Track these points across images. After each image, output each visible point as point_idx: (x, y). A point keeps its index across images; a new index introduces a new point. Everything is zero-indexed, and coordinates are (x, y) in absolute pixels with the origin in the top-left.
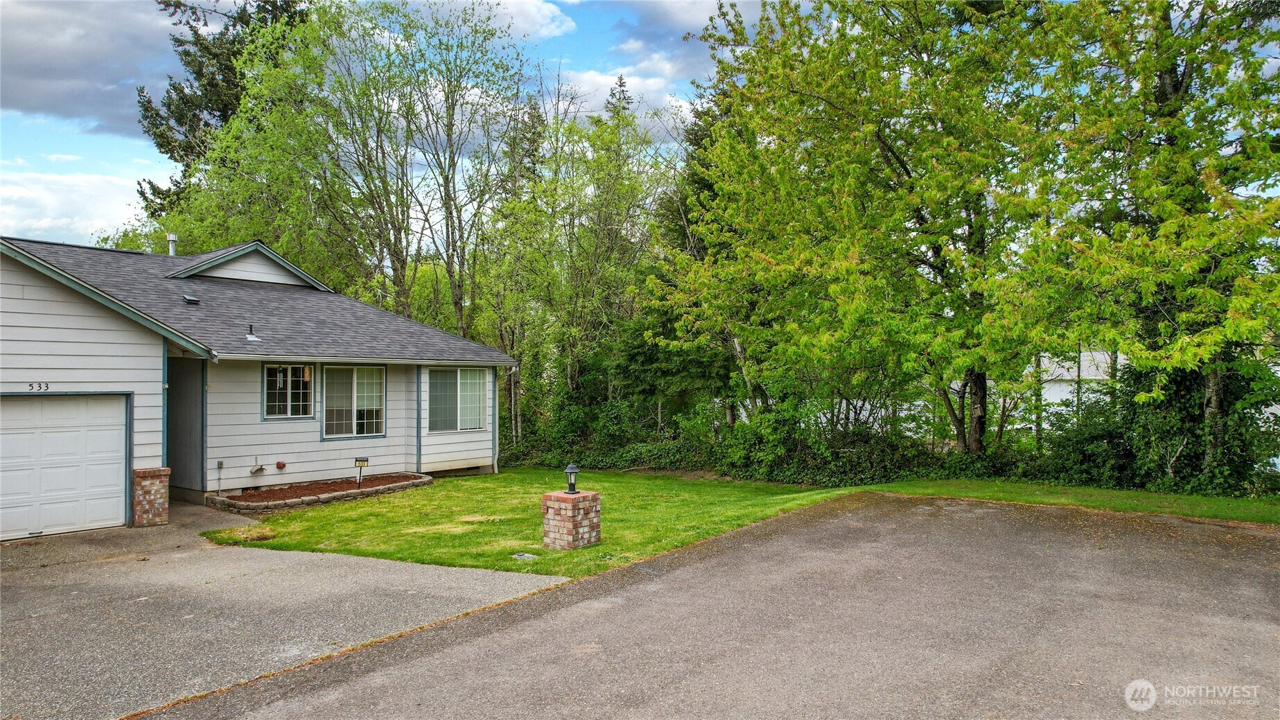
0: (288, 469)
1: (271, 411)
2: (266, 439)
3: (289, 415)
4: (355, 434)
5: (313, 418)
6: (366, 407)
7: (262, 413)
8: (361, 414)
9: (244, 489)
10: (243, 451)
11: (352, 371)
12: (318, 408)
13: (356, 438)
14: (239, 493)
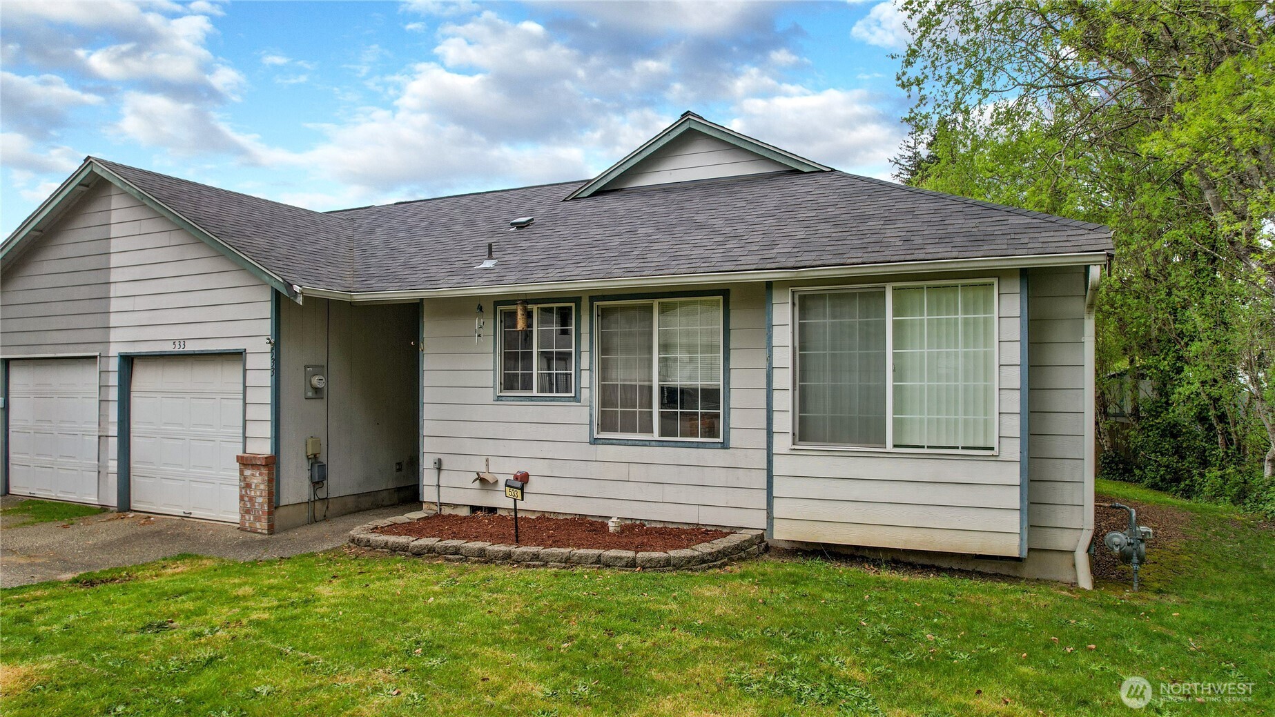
0: (533, 485)
1: (509, 383)
2: (500, 430)
3: (535, 393)
4: (656, 436)
5: (577, 399)
6: (679, 381)
7: (494, 387)
8: (669, 396)
9: (474, 509)
10: (469, 446)
11: (649, 309)
12: (585, 382)
13: (661, 444)
14: (465, 512)
